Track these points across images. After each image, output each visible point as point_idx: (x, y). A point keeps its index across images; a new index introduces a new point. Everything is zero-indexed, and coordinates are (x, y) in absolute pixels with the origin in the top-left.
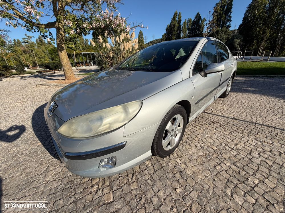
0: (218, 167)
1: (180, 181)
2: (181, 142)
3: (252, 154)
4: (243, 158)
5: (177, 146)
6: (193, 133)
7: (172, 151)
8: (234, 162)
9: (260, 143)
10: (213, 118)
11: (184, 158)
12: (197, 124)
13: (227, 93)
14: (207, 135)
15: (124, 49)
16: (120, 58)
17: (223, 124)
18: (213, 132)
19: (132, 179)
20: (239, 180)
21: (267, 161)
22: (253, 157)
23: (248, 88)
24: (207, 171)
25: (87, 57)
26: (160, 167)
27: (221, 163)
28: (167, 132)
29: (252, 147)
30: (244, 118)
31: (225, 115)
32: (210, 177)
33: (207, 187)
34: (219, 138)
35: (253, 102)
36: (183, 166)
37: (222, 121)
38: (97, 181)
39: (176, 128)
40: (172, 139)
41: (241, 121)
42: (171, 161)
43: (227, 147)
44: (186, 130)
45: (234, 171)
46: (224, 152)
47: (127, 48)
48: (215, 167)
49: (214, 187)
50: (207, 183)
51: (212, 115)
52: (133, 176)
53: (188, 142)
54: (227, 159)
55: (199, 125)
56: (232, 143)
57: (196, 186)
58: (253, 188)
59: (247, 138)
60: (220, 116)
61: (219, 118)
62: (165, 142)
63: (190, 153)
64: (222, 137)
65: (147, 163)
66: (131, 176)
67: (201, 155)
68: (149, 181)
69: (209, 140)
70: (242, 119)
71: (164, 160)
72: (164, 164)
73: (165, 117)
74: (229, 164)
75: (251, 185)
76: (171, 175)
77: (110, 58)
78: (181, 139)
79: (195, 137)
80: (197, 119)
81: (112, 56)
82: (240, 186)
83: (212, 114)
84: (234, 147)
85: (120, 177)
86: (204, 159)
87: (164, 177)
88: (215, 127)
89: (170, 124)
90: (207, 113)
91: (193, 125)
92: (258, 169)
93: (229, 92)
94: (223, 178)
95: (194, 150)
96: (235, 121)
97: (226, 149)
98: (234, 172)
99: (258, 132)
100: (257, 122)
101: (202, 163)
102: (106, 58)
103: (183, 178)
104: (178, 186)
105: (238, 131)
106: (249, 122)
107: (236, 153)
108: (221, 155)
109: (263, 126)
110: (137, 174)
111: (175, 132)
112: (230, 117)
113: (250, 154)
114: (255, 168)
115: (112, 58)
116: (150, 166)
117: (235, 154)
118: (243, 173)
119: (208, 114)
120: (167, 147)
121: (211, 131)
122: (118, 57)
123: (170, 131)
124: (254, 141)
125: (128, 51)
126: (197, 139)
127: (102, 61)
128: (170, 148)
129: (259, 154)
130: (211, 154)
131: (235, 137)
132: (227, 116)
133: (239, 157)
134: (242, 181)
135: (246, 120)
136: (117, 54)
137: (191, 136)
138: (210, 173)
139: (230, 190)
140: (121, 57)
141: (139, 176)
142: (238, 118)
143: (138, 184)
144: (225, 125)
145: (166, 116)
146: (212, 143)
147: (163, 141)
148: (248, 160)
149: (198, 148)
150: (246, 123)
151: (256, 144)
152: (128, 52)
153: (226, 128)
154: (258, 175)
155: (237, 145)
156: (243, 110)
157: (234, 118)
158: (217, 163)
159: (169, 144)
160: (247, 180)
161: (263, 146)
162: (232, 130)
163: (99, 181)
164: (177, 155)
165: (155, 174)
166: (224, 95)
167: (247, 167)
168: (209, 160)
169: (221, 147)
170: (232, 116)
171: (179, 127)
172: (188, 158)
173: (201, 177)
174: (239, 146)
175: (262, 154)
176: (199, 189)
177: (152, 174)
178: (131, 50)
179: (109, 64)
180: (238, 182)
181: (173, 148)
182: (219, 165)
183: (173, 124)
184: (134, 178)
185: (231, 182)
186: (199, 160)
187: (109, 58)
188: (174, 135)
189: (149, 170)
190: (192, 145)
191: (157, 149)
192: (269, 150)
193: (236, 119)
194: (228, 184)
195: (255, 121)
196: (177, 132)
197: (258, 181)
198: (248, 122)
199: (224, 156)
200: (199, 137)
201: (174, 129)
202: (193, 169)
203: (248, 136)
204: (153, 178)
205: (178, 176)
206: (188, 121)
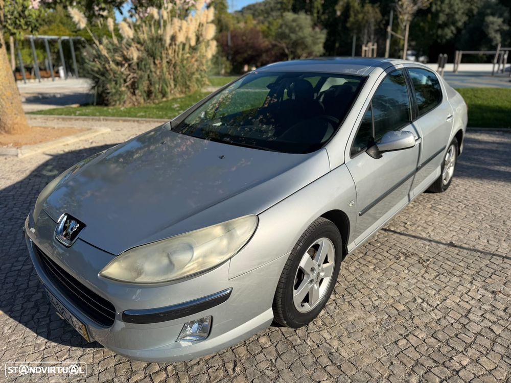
0: (402, 343)
1: (328, 368)
2: (332, 297)
3: (471, 316)
4: (452, 324)
5: (323, 305)
6: (359, 278)
7: (313, 315)
8: (433, 332)
9: (490, 295)
10: (406, 243)
11: (338, 329)
12: (369, 259)
13: (445, 182)
14: (389, 283)
15: (173, 38)
16: (161, 66)
17: (425, 259)
18: (403, 275)
19: (234, 370)
20: (435, 361)
21: (494, 328)
22: (470, 321)
23: (500, 165)
24: (381, 350)
25: (45, 51)
26: (290, 348)
27: (407, 335)
28: (301, 272)
29: (473, 302)
30: (472, 244)
31: (433, 238)
32: (384, 359)
33: (376, 375)
34: (413, 287)
35: (502, 204)
36: (335, 343)
37: (424, 250)
38: (163, 379)
39: (319, 265)
40: (312, 288)
41: (465, 251)
42: (311, 335)
43: (425, 305)
44: (343, 271)
45: (429, 346)
46: (418, 314)
47: (181, 38)
48: (396, 342)
49: (390, 375)
50: (378, 369)
51: (406, 238)
52: (235, 366)
53: (348, 298)
54: (422, 327)
55: (375, 261)
56: (437, 296)
57: (358, 375)
58: (457, 372)
59: (469, 286)
60: (421, 239)
61: (420, 243)
62: (298, 295)
63: (351, 318)
64: (419, 285)
65: (263, 340)
66: (232, 366)
67: (372, 323)
68: (268, 372)
69: (392, 293)
70: (466, 246)
71: (297, 334)
72: (296, 341)
73: (297, 244)
74: (422, 335)
75: (454, 368)
76: (311, 360)
77: (129, 65)
78: (331, 289)
79: (362, 286)
80: (369, 247)
81: (138, 58)
82: (436, 370)
83: (406, 235)
84: (438, 305)
85: (208, 368)
86: (377, 329)
87: (298, 363)
88: (407, 265)
89: (306, 256)
90: (395, 232)
91: (361, 261)
92: (474, 342)
93: (451, 178)
94: (409, 359)
95: (359, 313)
96: (452, 249)
97: (422, 310)
98: (430, 349)
99: (493, 274)
100: (497, 253)
101: (373, 337)
102: (118, 64)
103: (333, 363)
104: (324, 377)
105: (454, 272)
106: (481, 252)
107: (440, 315)
108: (410, 321)
109: (506, 260)
110: (243, 361)
111: (318, 274)
112: (444, 242)
113: (466, 316)
114: (469, 341)
115: (138, 64)
116: (267, 346)
117: (438, 317)
118: (445, 349)
119: (396, 235)
120: (302, 306)
121: (397, 274)
122: (154, 63)
123: (308, 270)
124: (482, 291)
125: (184, 45)
126: (366, 291)
127: (104, 73)
128: (308, 308)
129: (482, 315)
130: (393, 319)
131: (444, 285)
132: (437, 239)
133: (444, 322)
134: (441, 362)
135: (477, 247)
136: (152, 55)
137: (354, 285)
138: (386, 353)
139: (417, 377)
140: (165, 64)
141: (247, 365)
142: (460, 244)
143: (246, 378)
144: (428, 260)
145: (300, 241)
146: (397, 299)
147: (295, 291)
148: (460, 326)
149: (367, 308)
150: (474, 253)
151: (483, 296)
152: (183, 49)
153: (431, 265)
154: (471, 352)
155: (444, 300)
156: (474, 224)
157: (451, 244)
158: (401, 335)
159: (306, 299)
160: (449, 361)
161: (496, 300)
162: (441, 271)
163: (168, 377)
164: (325, 324)
165: (279, 359)
166: (437, 187)
167: (456, 339)
168: (387, 330)
169: (413, 306)
170: (448, 238)
171: (327, 265)
172: (346, 329)
173: (367, 361)
174: (448, 303)
175: (488, 316)
176: (363, 379)
177: (273, 361)
178: (193, 43)
179: (125, 81)
180: (434, 365)
181: (316, 308)
182: (405, 338)
183: (312, 257)
184: (238, 369)
185: (422, 365)
186: (368, 331)
187: (126, 65)
188: (315, 281)
189: (267, 353)
190: (356, 303)
191: (283, 308)
192: (503, 307)
193: (456, 246)
194: (416, 369)
195: (492, 249)
196: (322, 274)
197: (468, 360)
198: (479, 251)
199: (417, 321)
200: (372, 287)
201: (316, 267)
202: (353, 349)
203: (471, 282)
204: (275, 366)
205: (325, 361)
206: (345, 252)
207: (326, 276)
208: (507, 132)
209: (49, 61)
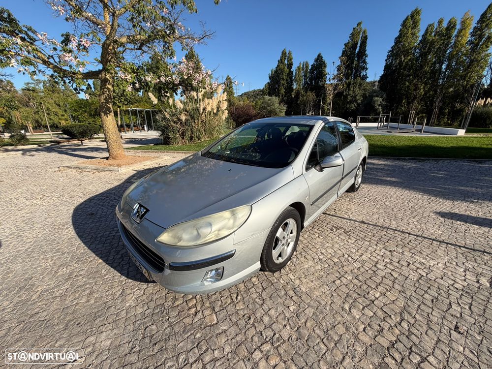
0: (338, 282)
1: (294, 297)
2: (295, 253)
3: (378, 265)
4: (367, 271)
5: (289, 258)
6: (310, 242)
7: (283, 265)
8: (356, 275)
9: (389, 253)
10: (336, 221)
11: (299, 273)
12: (315, 230)
13: (357, 186)
14: (327, 245)
15: (204, 109)
16: (198, 124)
17: (348, 230)
18: (335, 240)
19: (237, 298)
20: (359, 294)
21: (393, 273)
22: (378, 269)
23: (387, 177)
24: (325, 286)
25: (137, 116)
26: (270, 284)
27: (341, 277)
28: (277, 239)
29: (378, 257)
30: (375, 222)
31: (351, 218)
32: (328, 292)
33: (323, 303)
34: (342, 247)
35: (390, 199)
36: (297, 282)
37: (347, 225)
38: (194, 303)
39: (288, 235)
40: (283, 249)
41: (371, 226)
42: (282, 277)
43: (350, 259)
44: (301, 238)
45: (355, 285)
46: (346, 264)
47: (209, 109)
48: (334, 282)
49: (332, 303)
50: (324, 299)
51: (336, 218)
52: (237, 296)
53: (304, 254)
54: (349, 272)
55: (319, 232)
56: (357, 253)
57: (312, 302)
58: (373, 302)
59: (375, 247)
60: (345, 219)
61: (344, 221)
62: (275, 253)
63: (306, 266)
64: (345, 246)
65: (254, 280)
66: (235, 296)
67: (319, 269)
68: (257, 300)
69: (330, 251)
70: (372, 223)
71: (274, 276)
72: (274, 280)
74: (350, 278)
75: (371, 299)
76: (283, 293)
77: (181, 123)
78: (294, 249)
79: (312, 247)
80: (315, 223)
81: (186, 119)
82: (360, 300)
83: (336, 216)
84: (358, 259)
85: (221, 297)
86: (322, 273)
87: (275, 295)
88: (337, 234)
89: (280, 230)
90: (329, 215)
91: (311, 231)
92: (381, 282)
93: (360, 184)
94: (342, 293)
95: (311, 263)
96: (363, 225)
97: (348, 261)
98: (355, 286)
99: (389, 240)
100: (390, 227)
101: (320, 278)
102: (174, 122)
103: (297, 295)
104: (291, 303)
105: (365, 238)
106: (381, 227)
107: (359, 265)
108: (342, 268)
109: (396, 232)
110: (242, 293)
111: (287, 240)
112: (358, 220)
113: (375, 266)
114: (378, 281)
115: (185, 123)
116: (257, 283)
117: (359, 266)
118: (365, 287)
119: (330, 216)
120: (278, 259)
121: (332, 239)
122: (194, 122)
123: (281, 238)
124: (383, 250)
125: (210, 112)
126: (314, 250)
127: (167, 127)
128: (281, 260)
129: (385, 265)
130: (331, 267)
131: (361, 247)
132: (354, 219)
133: (362, 270)
134: (363, 295)
135: (378, 224)
136: (193, 118)
137: (307, 246)
138: (328, 289)
139: (349, 305)
140: (200, 122)
141: (244, 295)
142: (367, 222)
143: (244, 303)
144: (350, 231)
146: (333, 254)
147: (273, 251)
148: (372, 272)
149: (315, 260)
150: (377, 228)
151: (384, 253)
152: (210, 115)
153: (352, 235)
154: (380, 288)
155: (361, 256)
156: (375, 210)
157: (363, 222)
158: (337, 277)
159: (280, 255)
160: (367, 294)
161: (392, 256)
162: (358, 238)
163: (197, 302)
164: (290, 270)
165: (264, 292)
166: (352, 189)
167: (370, 280)
168: (328, 274)
169: (343, 259)
170: (360, 218)
171: (292, 235)
172: (304, 273)
173: (317, 293)
174: (364, 257)
175: (388, 265)
176: (315, 305)
177: (260, 293)
178: (215, 111)
179: (178, 132)
180: (358, 297)
181: (285, 261)
182: (339, 279)
183: (284, 230)
184: (239, 298)
185: (351, 296)
186: (316, 274)
187: (179, 123)
188: (285, 244)
189: (257, 288)
190: (309, 257)
191: (266, 261)
192: (397, 260)
193: (365, 223)
194: (347, 299)
195: (387, 225)
196: (289, 240)
197: (379, 294)
198: (379, 226)
199: (346, 268)
200: (318, 248)
201: (286, 236)
202: (308, 285)
203: (376, 245)
204: (261, 296)
205: (291, 293)
206: (302, 227)
207: (291, 241)
208: (389, 159)
209: (139, 122)
